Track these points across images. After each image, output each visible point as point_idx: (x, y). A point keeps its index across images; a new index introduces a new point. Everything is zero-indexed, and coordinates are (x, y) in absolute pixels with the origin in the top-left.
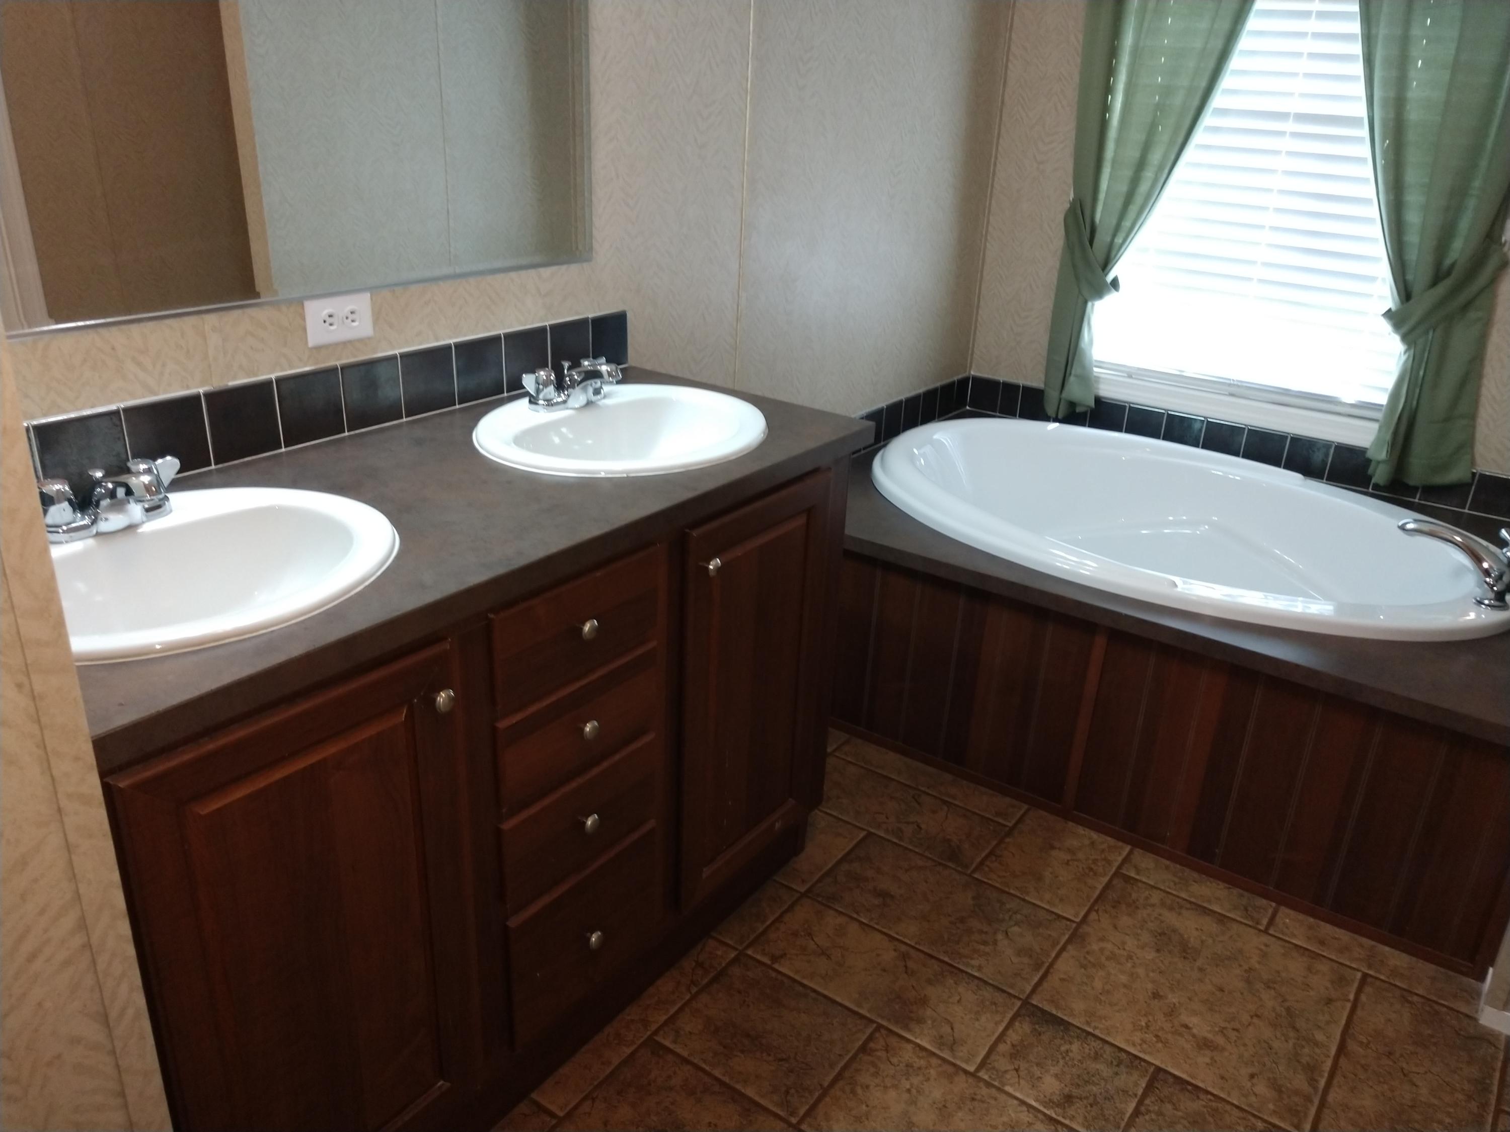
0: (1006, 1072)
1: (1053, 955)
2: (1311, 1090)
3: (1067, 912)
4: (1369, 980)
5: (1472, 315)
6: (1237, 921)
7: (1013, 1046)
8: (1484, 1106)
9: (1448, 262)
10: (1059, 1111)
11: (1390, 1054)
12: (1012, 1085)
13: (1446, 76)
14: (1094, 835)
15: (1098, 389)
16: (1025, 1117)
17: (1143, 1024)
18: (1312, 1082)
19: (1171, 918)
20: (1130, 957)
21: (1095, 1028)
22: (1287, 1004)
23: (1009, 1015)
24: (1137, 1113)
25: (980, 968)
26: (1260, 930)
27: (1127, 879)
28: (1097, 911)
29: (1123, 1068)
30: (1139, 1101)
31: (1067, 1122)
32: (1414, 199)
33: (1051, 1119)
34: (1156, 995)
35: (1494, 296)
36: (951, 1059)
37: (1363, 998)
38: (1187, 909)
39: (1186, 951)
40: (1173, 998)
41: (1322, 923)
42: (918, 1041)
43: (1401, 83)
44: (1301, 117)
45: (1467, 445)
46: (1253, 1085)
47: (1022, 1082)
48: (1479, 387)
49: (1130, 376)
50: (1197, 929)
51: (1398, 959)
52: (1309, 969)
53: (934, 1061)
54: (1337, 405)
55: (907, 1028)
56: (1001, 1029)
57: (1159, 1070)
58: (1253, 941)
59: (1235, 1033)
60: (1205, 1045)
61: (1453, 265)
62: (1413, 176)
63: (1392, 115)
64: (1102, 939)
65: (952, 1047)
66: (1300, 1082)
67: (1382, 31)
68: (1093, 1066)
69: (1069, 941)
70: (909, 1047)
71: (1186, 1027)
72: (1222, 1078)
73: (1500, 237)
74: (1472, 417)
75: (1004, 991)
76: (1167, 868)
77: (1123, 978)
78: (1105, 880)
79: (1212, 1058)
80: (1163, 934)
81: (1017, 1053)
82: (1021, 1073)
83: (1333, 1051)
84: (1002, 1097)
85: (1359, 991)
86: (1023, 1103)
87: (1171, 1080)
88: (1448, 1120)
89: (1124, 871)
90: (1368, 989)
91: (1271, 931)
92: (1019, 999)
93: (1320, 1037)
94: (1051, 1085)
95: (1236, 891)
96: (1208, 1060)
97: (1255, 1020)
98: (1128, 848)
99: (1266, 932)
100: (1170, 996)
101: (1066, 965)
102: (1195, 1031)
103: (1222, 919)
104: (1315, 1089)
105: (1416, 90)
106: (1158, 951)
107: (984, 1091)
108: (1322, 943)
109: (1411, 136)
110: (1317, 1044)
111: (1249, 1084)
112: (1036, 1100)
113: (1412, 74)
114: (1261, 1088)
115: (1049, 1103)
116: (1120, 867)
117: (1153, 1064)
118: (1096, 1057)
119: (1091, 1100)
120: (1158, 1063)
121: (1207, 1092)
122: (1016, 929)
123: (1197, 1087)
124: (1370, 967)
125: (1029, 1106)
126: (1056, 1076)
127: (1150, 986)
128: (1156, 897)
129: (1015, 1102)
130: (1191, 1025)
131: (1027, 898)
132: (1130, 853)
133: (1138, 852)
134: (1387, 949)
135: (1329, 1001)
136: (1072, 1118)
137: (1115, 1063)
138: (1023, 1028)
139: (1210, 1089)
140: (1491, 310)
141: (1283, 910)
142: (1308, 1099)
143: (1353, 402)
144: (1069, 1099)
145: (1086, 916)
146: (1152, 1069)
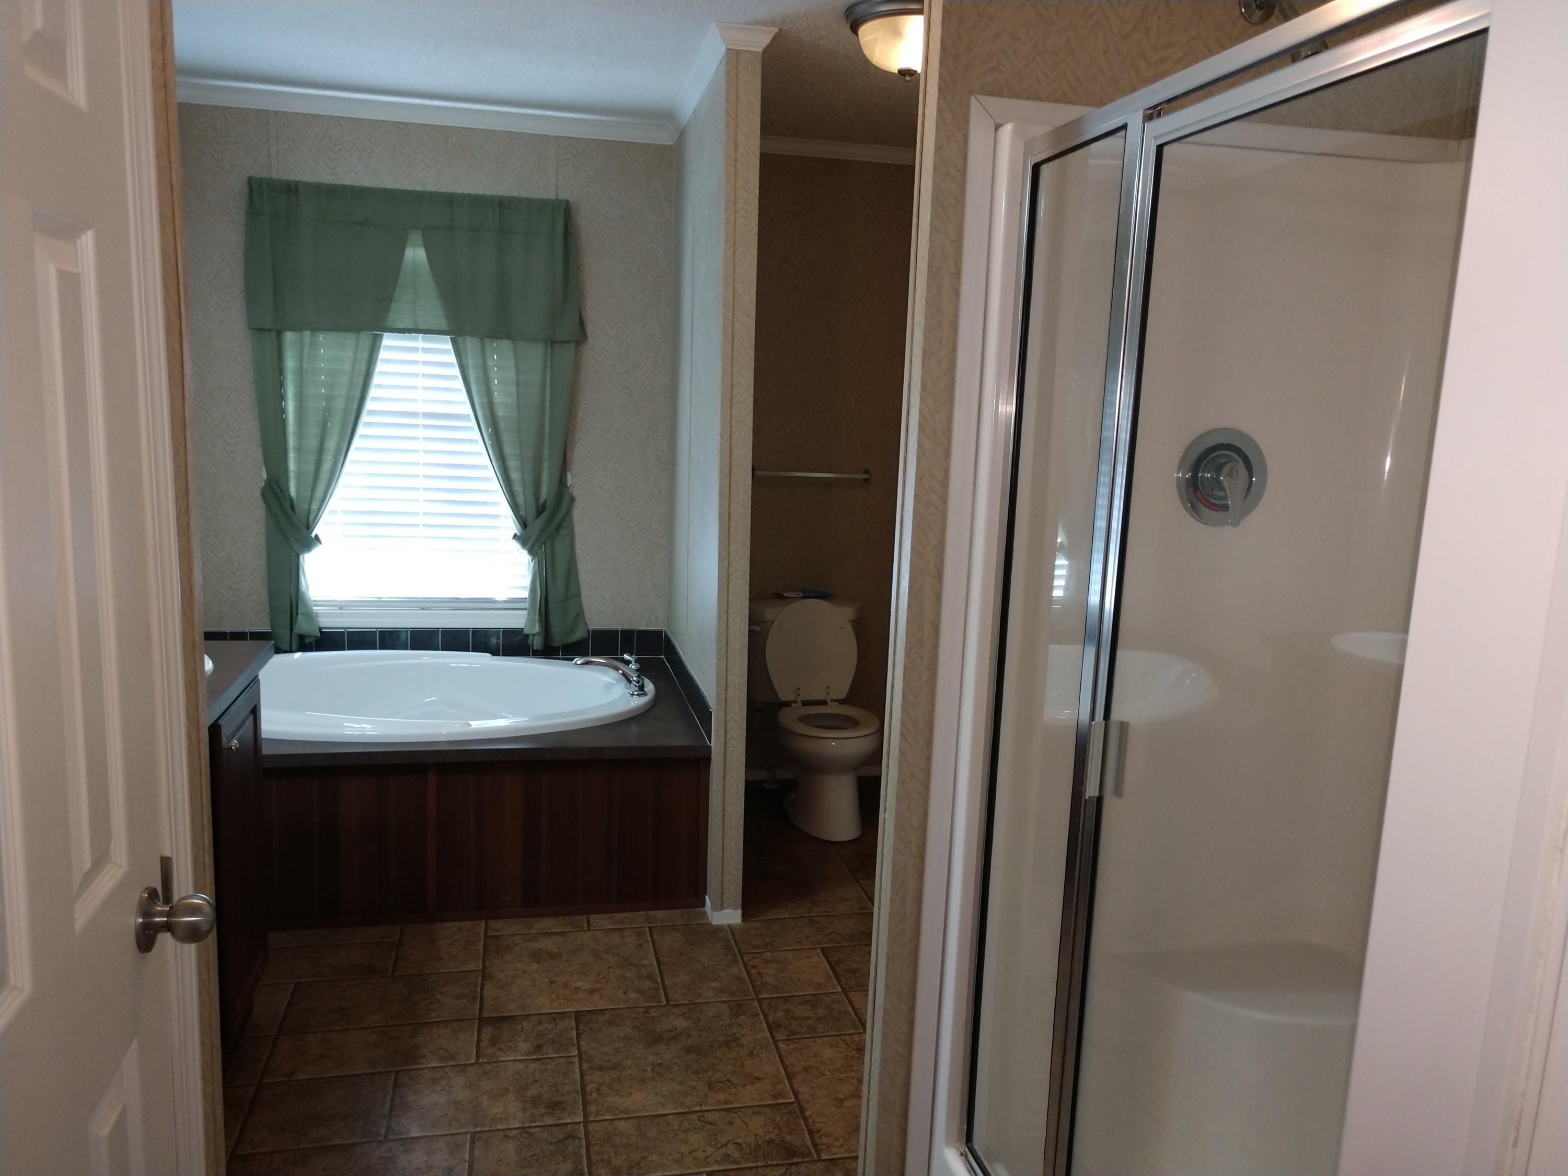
0: (494, 1053)
1: (479, 990)
2: (656, 985)
3: (472, 967)
4: (653, 929)
5: (563, 532)
6: (571, 932)
7: (489, 1040)
8: (734, 955)
9: (542, 501)
10: (538, 1054)
11: (682, 954)
12: (502, 1057)
13: (513, 389)
14: (458, 924)
15: (319, 622)
16: (521, 1066)
17: (554, 997)
18: (655, 981)
19: (536, 945)
20: (524, 972)
21: (530, 1011)
22: (621, 956)
23: (476, 1029)
24: (578, 1035)
25: (438, 1016)
26: (586, 931)
27: (495, 937)
28: (489, 960)
29: (558, 1021)
30: (576, 1030)
31: (546, 1056)
32: (512, 464)
33: (536, 1060)
34: (551, 983)
35: (572, 520)
36: (457, 1063)
37: (655, 937)
38: (540, 937)
39: (554, 956)
40: (561, 979)
41: (615, 914)
42: (429, 1066)
43: (488, 393)
44: (427, 415)
45: (580, 614)
46: (628, 996)
47: (508, 1053)
48: (577, 576)
49: (341, 609)
50: (552, 944)
51: (661, 914)
52: (622, 936)
53: (447, 1070)
54: (495, 603)
55: (416, 1063)
56: (476, 1036)
57: (576, 1012)
58: (586, 937)
59: (604, 979)
60: (592, 991)
61: (545, 501)
62: (508, 450)
63: (488, 413)
64: (502, 971)
65: (452, 1057)
66: (648, 984)
67: (471, 362)
68: (541, 1028)
69: (483, 979)
70: (426, 1071)
71: (578, 988)
72: (612, 1000)
73: (567, 484)
74: (578, 595)
75: (463, 1020)
76: (514, 922)
77: (529, 983)
78: (482, 943)
79: (600, 995)
80: (534, 954)
81: (494, 1041)
82: (504, 1049)
83: (655, 964)
84: (501, 1064)
85: (651, 935)
86: (515, 1061)
87: (586, 1013)
88: (722, 968)
89: (489, 934)
90: (655, 933)
91: (592, 928)
92: (476, 1019)
93: (645, 962)
94: (524, 1046)
95: (561, 918)
96: (598, 997)
97: (610, 970)
98: (483, 922)
99: (589, 930)
100: (559, 979)
101: (490, 991)
102: (584, 988)
103: (562, 934)
104: (657, 983)
105: (498, 398)
106: (538, 963)
107: (488, 1067)
108: (621, 922)
109: (502, 425)
110: (646, 966)
111: (626, 997)
112: (521, 1056)
113: (494, 388)
114: (632, 995)
115: (530, 1053)
116: (486, 933)
117: (571, 1012)
118: (540, 1023)
119: (551, 1041)
120: (575, 1010)
121: (606, 1009)
122: (445, 989)
123: (602, 1010)
124: (650, 923)
125: (520, 1061)
126: (524, 1041)
127: (546, 980)
128: (518, 939)
129: (510, 1062)
130: (580, 986)
131: (440, 971)
132: (486, 924)
133: (491, 922)
134: (653, 912)
135: (640, 946)
136: (547, 1053)
137: (552, 1021)
138: (488, 1032)
139: (608, 1007)
140: (572, 529)
141: (592, 917)
142: (657, 989)
143: (505, 599)
144: (538, 1047)
145: (484, 965)
146: (573, 1014)
